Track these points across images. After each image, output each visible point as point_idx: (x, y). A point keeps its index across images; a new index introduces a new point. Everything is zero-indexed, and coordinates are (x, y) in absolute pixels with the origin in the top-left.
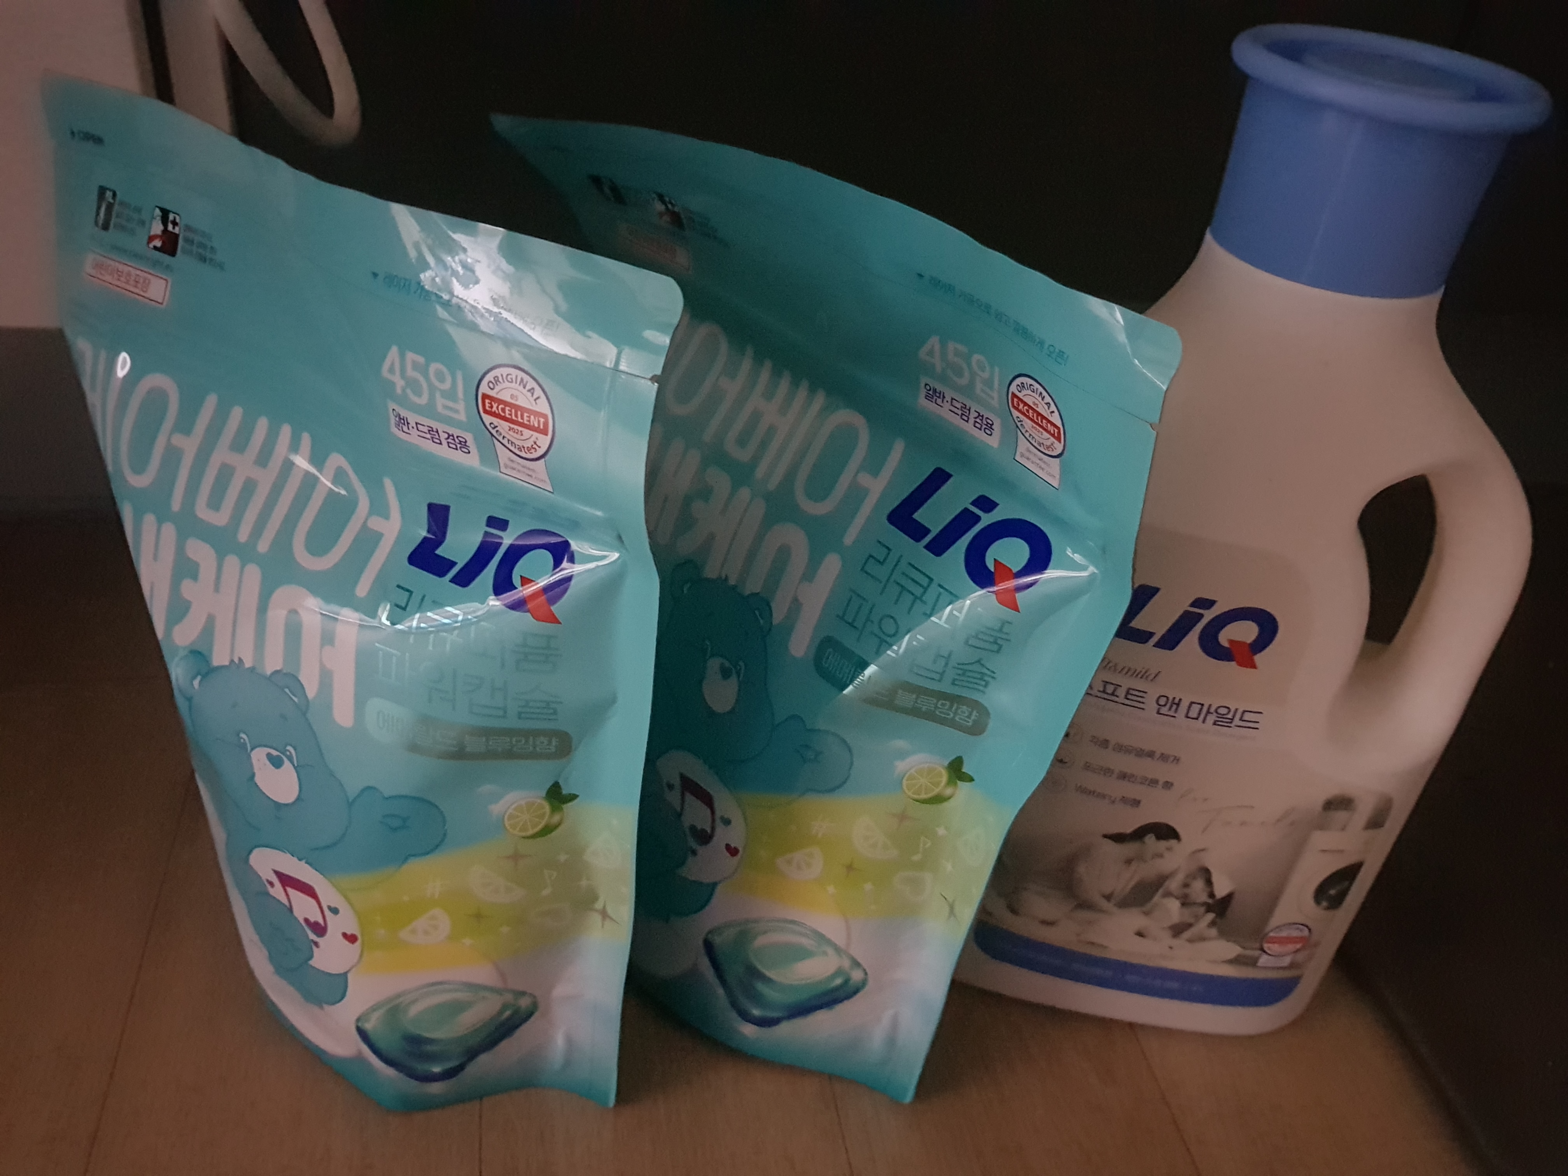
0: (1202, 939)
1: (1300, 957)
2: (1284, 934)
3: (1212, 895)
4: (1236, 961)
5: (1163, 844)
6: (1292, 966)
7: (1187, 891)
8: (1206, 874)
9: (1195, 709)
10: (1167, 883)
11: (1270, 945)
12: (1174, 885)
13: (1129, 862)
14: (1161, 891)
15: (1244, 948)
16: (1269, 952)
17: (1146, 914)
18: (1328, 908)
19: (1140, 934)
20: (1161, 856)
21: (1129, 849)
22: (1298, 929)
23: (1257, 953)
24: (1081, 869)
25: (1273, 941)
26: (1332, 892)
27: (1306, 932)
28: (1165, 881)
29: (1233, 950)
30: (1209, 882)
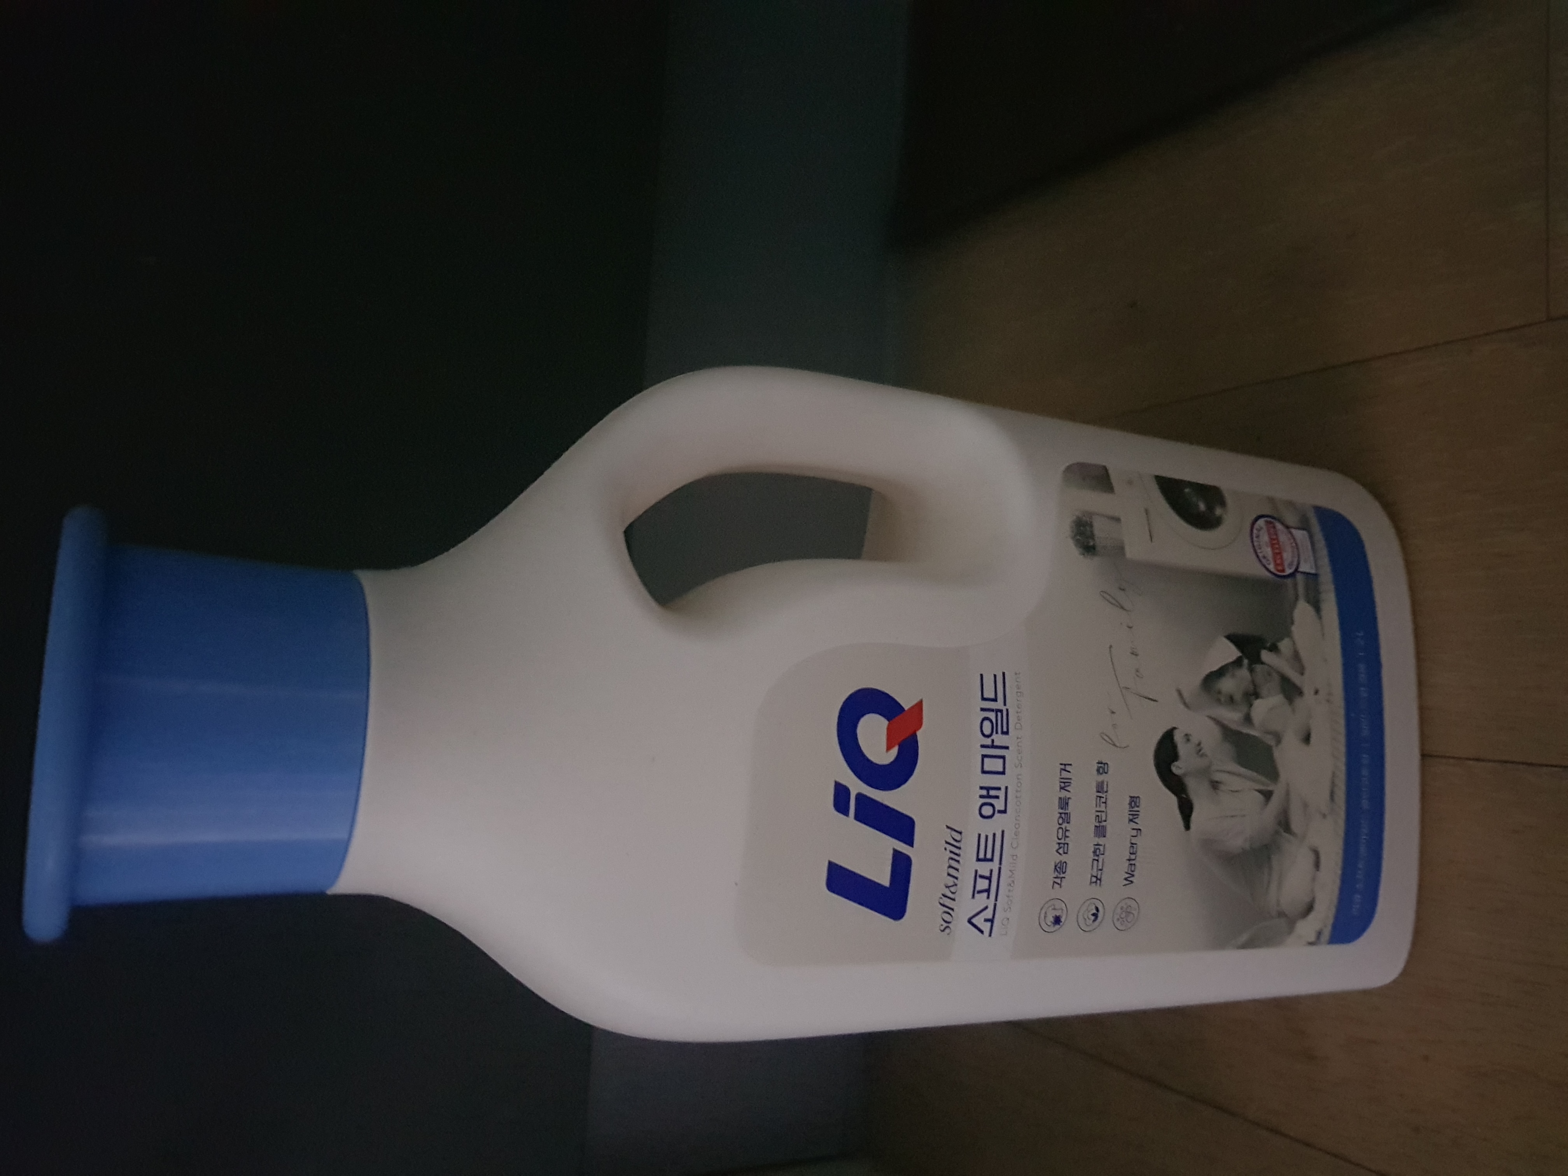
0: (1296, 656)
1: (1291, 519)
2: (1268, 551)
3: (1238, 663)
4: (1316, 605)
5: (1183, 749)
6: (1305, 525)
7: (1238, 697)
8: (1211, 679)
9: (990, 764)
10: (1234, 727)
11: (1286, 564)
12: (1232, 717)
13: (1215, 785)
14: (1245, 730)
15: (1297, 598)
16: (1295, 563)
17: (1278, 738)
18: (1223, 503)
19: (1307, 739)
20: (1199, 748)
21: (1197, 790)
22: (1258, 537)
23: (1299, 577)
24: (1237, 843)
25: (1280, 564)
26: (1202, 506)
27: (1261, 522)
28: (1231, 730)
29: (1302, 611)
30: (1221, 672)
